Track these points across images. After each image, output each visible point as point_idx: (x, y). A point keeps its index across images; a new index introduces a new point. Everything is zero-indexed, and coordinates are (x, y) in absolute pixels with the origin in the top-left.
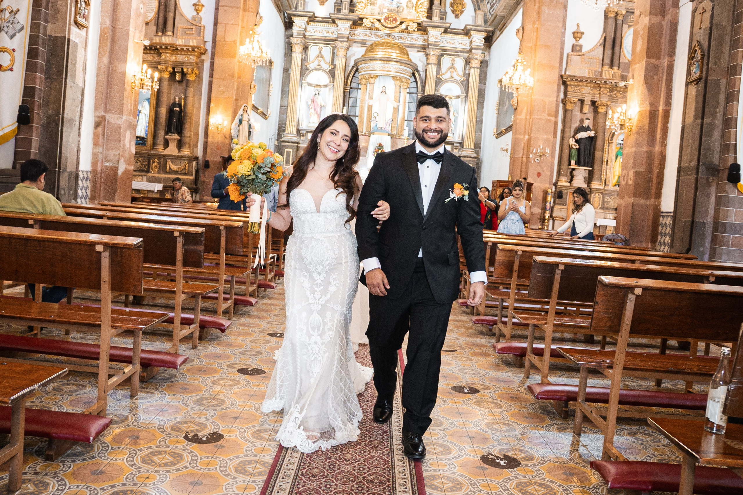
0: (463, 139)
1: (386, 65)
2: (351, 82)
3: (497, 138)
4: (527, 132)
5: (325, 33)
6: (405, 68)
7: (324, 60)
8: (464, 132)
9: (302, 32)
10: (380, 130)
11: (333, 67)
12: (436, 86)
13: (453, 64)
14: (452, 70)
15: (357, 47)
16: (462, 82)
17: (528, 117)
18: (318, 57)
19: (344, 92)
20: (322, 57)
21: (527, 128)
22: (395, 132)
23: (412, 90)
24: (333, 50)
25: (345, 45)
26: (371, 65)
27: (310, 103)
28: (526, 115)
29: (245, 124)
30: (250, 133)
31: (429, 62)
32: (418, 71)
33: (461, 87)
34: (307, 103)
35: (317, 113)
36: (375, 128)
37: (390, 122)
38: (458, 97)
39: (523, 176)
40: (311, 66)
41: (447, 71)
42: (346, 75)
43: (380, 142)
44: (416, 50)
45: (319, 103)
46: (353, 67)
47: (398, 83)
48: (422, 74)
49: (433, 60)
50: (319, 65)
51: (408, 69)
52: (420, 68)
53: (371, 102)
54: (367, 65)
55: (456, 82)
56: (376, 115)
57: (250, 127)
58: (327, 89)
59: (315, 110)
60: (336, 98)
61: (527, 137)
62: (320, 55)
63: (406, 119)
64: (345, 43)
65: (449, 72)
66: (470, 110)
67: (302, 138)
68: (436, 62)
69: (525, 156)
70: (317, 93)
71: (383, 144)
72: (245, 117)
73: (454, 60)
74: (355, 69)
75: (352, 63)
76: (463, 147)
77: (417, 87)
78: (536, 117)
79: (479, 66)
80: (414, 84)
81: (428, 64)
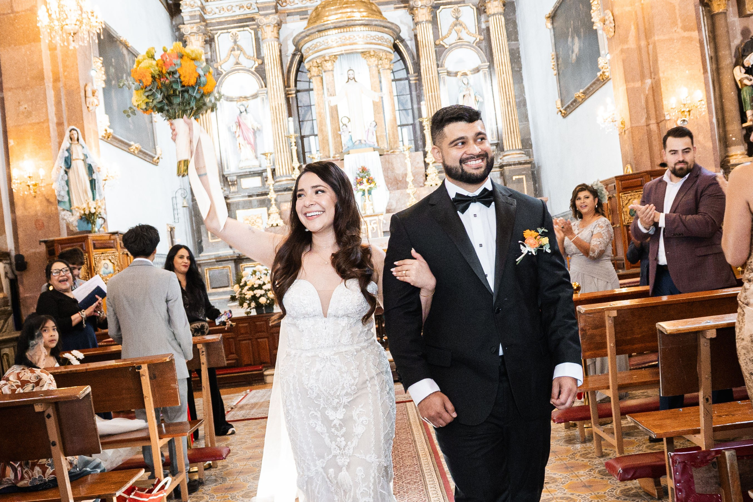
0: (499, 137)
1: (347, 35)
2: (296, 81)
3: (565, 116)
4: (647, 72)
5: (236, 9)
6: (380, 34)
7: (244, 54)
8: (500, 125)
9: (198, 13)
10: (360, 145)
11: (260, 61)
12: (437, 60)
13: (457, 18)
14: (458, 27)
15: (294, 21)
16: (478, 44)
17: (643, 43)
18: (233, 50)
19: (288, 100)
20: (240, 49)
21: (646, 65)
22: (385, 146)
23: (399, 75)
24: (256, 34)
25: (273, 19)
26: (319, 40)
27: (234, 128)
28: (638, 39)
29: (79, 167)
30: (93, 183)
31: (417, 19)
32: (402, 41)
33: (478, 53)
34: (229, 129)
35: (249, 143)
36: (350, 144)
37: (372, 129)
38: (477, 70)
39: (659, 162)
40: (225, 67)
41: (450, 33)
42: (285, 71)
43: (363, 164)
44: (392, 6)
45: (250, 127)
46: (294, 55)
47: (373, 61)
48: (411, 44)
49: (423, 15)
50: (237, 63)
51: (386, 36)
52: (405, 34)
53: (333, 101)
54: (314, 42)
55: (469, 45)
56: (345, 121)
57: (90, 170)
58: (259, 99)
59: (245, 139)
60: (274, 110)
61: (648, 81)
62: (236, 47)
63: (399, 123)
64: (271, 17)
65: (453, 31)
66: (503, 88)
67: (233, 189)
68: (429, 18)
69: (653, 121)
70: (243, 109)
71: (368, 167)
72: (78, 152)
73: (458, 11)
74: (297, 58)
75: (291, 49)
76: (502, 150)
77: (407, 68)
78: (662, 37)
79: (501, 9)
80: (400, 65)
81: (416, 24)
